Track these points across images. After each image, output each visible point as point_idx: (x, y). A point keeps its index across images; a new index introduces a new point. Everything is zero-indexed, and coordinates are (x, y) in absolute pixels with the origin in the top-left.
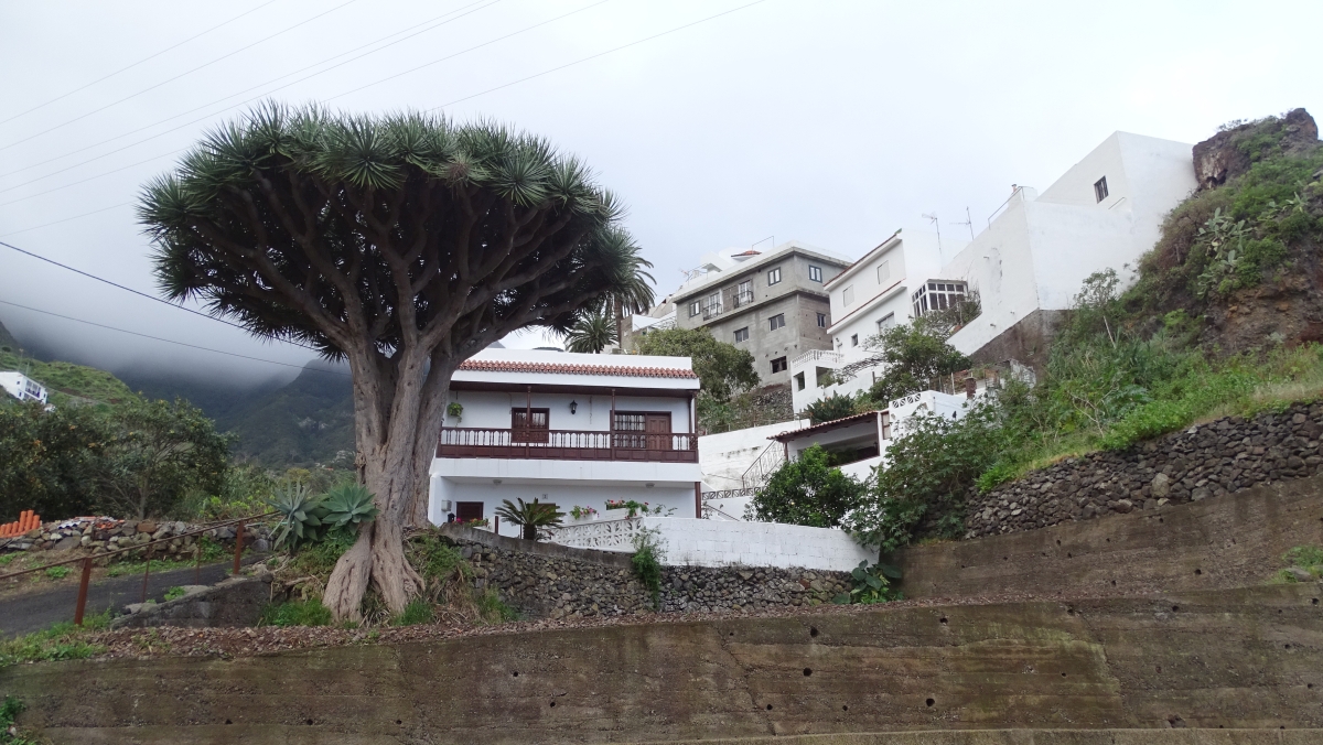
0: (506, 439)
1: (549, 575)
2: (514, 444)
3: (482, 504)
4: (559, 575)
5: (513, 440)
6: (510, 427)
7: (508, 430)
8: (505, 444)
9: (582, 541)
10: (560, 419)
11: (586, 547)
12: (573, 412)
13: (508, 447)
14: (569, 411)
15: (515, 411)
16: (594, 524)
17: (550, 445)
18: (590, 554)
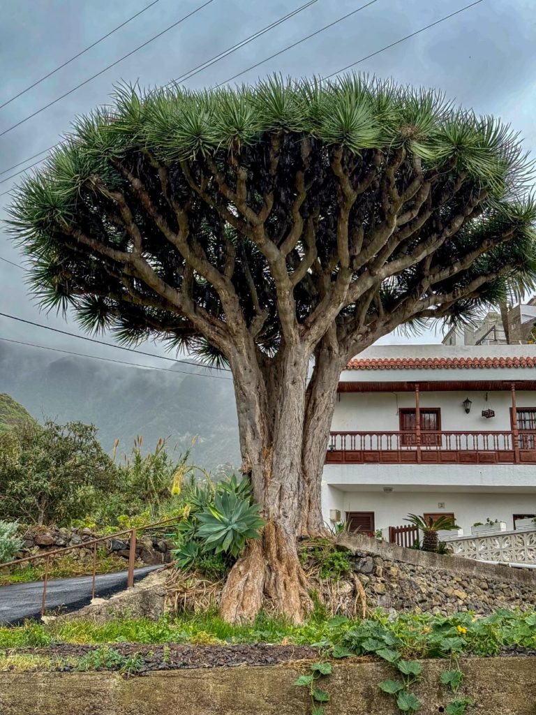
0: (395, 444)
1: (457, 593)
2: (404, 448)
3: (372, 514)
4: (468, 593)
5: (403, 443)
6: (397, 429)
7: (396, 433)
8: (394, 448)
9: (490, 556)
10: (453, 419)
11: (496, 562)
12: (467, 411)
13: (397, 451)
14: (462, 410)
15: (403, 412)
16: (503, 536)
17: (444, 448)
18: (502, 570)
